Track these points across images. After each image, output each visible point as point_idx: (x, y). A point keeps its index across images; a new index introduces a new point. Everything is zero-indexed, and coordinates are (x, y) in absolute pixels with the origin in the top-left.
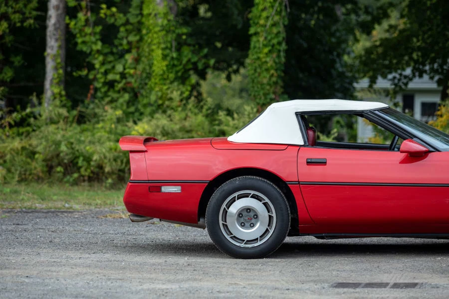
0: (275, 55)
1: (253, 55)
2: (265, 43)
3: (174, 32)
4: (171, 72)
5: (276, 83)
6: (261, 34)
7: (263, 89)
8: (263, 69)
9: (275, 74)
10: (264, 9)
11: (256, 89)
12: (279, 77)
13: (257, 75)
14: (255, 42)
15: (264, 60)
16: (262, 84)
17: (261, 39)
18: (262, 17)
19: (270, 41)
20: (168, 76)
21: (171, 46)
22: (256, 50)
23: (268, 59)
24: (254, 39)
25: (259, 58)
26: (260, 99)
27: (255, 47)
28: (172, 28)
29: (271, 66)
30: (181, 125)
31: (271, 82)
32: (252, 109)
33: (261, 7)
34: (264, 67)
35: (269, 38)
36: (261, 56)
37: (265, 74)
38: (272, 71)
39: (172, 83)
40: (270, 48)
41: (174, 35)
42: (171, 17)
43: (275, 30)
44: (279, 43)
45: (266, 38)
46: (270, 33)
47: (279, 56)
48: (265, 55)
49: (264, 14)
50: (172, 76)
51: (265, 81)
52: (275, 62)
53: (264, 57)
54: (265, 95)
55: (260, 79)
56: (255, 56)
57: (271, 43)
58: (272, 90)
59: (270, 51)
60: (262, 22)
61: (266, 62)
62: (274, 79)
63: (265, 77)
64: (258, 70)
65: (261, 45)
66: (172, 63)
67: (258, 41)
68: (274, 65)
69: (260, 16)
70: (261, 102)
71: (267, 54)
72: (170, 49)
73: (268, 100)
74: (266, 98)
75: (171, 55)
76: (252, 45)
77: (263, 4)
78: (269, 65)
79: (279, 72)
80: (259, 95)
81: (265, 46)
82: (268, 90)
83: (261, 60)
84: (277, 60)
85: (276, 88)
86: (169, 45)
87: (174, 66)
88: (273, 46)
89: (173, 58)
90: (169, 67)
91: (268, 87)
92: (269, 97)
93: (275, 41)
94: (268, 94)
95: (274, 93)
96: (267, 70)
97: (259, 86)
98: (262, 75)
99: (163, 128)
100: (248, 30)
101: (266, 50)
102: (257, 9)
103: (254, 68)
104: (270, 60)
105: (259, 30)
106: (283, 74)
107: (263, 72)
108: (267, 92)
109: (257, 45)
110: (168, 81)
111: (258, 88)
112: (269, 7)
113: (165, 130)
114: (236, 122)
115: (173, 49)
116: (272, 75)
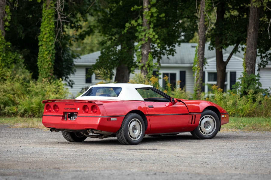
0: (50, 55)
1: (40, 55)
2: (46, 49)
3: (4, 44)
4: (3, 63)
5: (51, 68)
6: (44, 45)
7: (45, 71)
8: (45, 61)
9: (51, 64)
10: (46, 34)
11: (42, 70)
12: (52, 65)
13: (42, 64)
14: (41, 49)
15: (45, 57)
16: (45, 68)
17: (44, 48)
18: (44, 38)
19: (48, 48)
20: (1, 65)
21: (3, 51)
22: (42, 53)
23: (47, 57)
24: (41, 48)
25: (43, 56)
26: (44, 75)
27: (41, 51)
28: (4, 42)
29: (49, 60)
30: (11, 87)
31: (49, 68)
32: (46, 80)
33: (44, 33)
34: (46, 60)
35: (48, 47)
36: (44, 55)
37: (46, 64)
38: (49, 63)
39: (3, 68)
40: (48, 52)
41: (4, 46)
42: (3, 37)
43: (50, 44)
44: (53, 50)
45: (46, 47)
46: (48, 45)
47: (52, 56)
48: (46, 55)
49: (46, 36)
50: (3, 64)
51: (46, 67)
52: (50, 58)
53: (46, 56)
54: (46, 73)
55: (43, 66)
56: (41, 56)
57: (49, 50)
58: (49, 71)
59: (48, 53)
60: (44, 40)
61: (47, 58)
62: (50, 66)
63: (46, 65)
64: (43, 62)
65: (44, 51)
66: (3, 58)
67: (43, 48)
68: (50, 59)
69: (43, 37)
70: (44, 77)
71: (47, 54)
72: (3, 52)
73: (48, 76)
74: (46, 75)
75: (3, 55)
76: (40, 50)
77: (45, 31)
78: (48, 60)
79: (53, 63)
80: (43, 73)
81: (46, 51)
82: (47, 71)
83: (44, 57)
84: (51, 57)
85: (51, 70)
86: (2, 50)
87: (4, 60)
88: (50, 51)
89: (3, 56)
90: (2, 60)
91: (47, 70)
92: (48, 74)
93: (51, 49)
94: (48, 73)
95: (50, 72)
96: (47, 62)
97: (43, 69)
98: (45, 64)
99: (4, 89)
100: (38, 44)
101: (46, 53)
102: (42, 33)
103: (40, 61)
104: (48, 57)
105: (43, 43)
106: (54, 64)
107: (45, 62)
108: (47, 72)
109: (42, 50)
110: (2, 67)
111: (43, 70)
112: (48, 33)
113: (4, 90)
114: (37, 86)
115: (4, 52)
116: (49, 64)
